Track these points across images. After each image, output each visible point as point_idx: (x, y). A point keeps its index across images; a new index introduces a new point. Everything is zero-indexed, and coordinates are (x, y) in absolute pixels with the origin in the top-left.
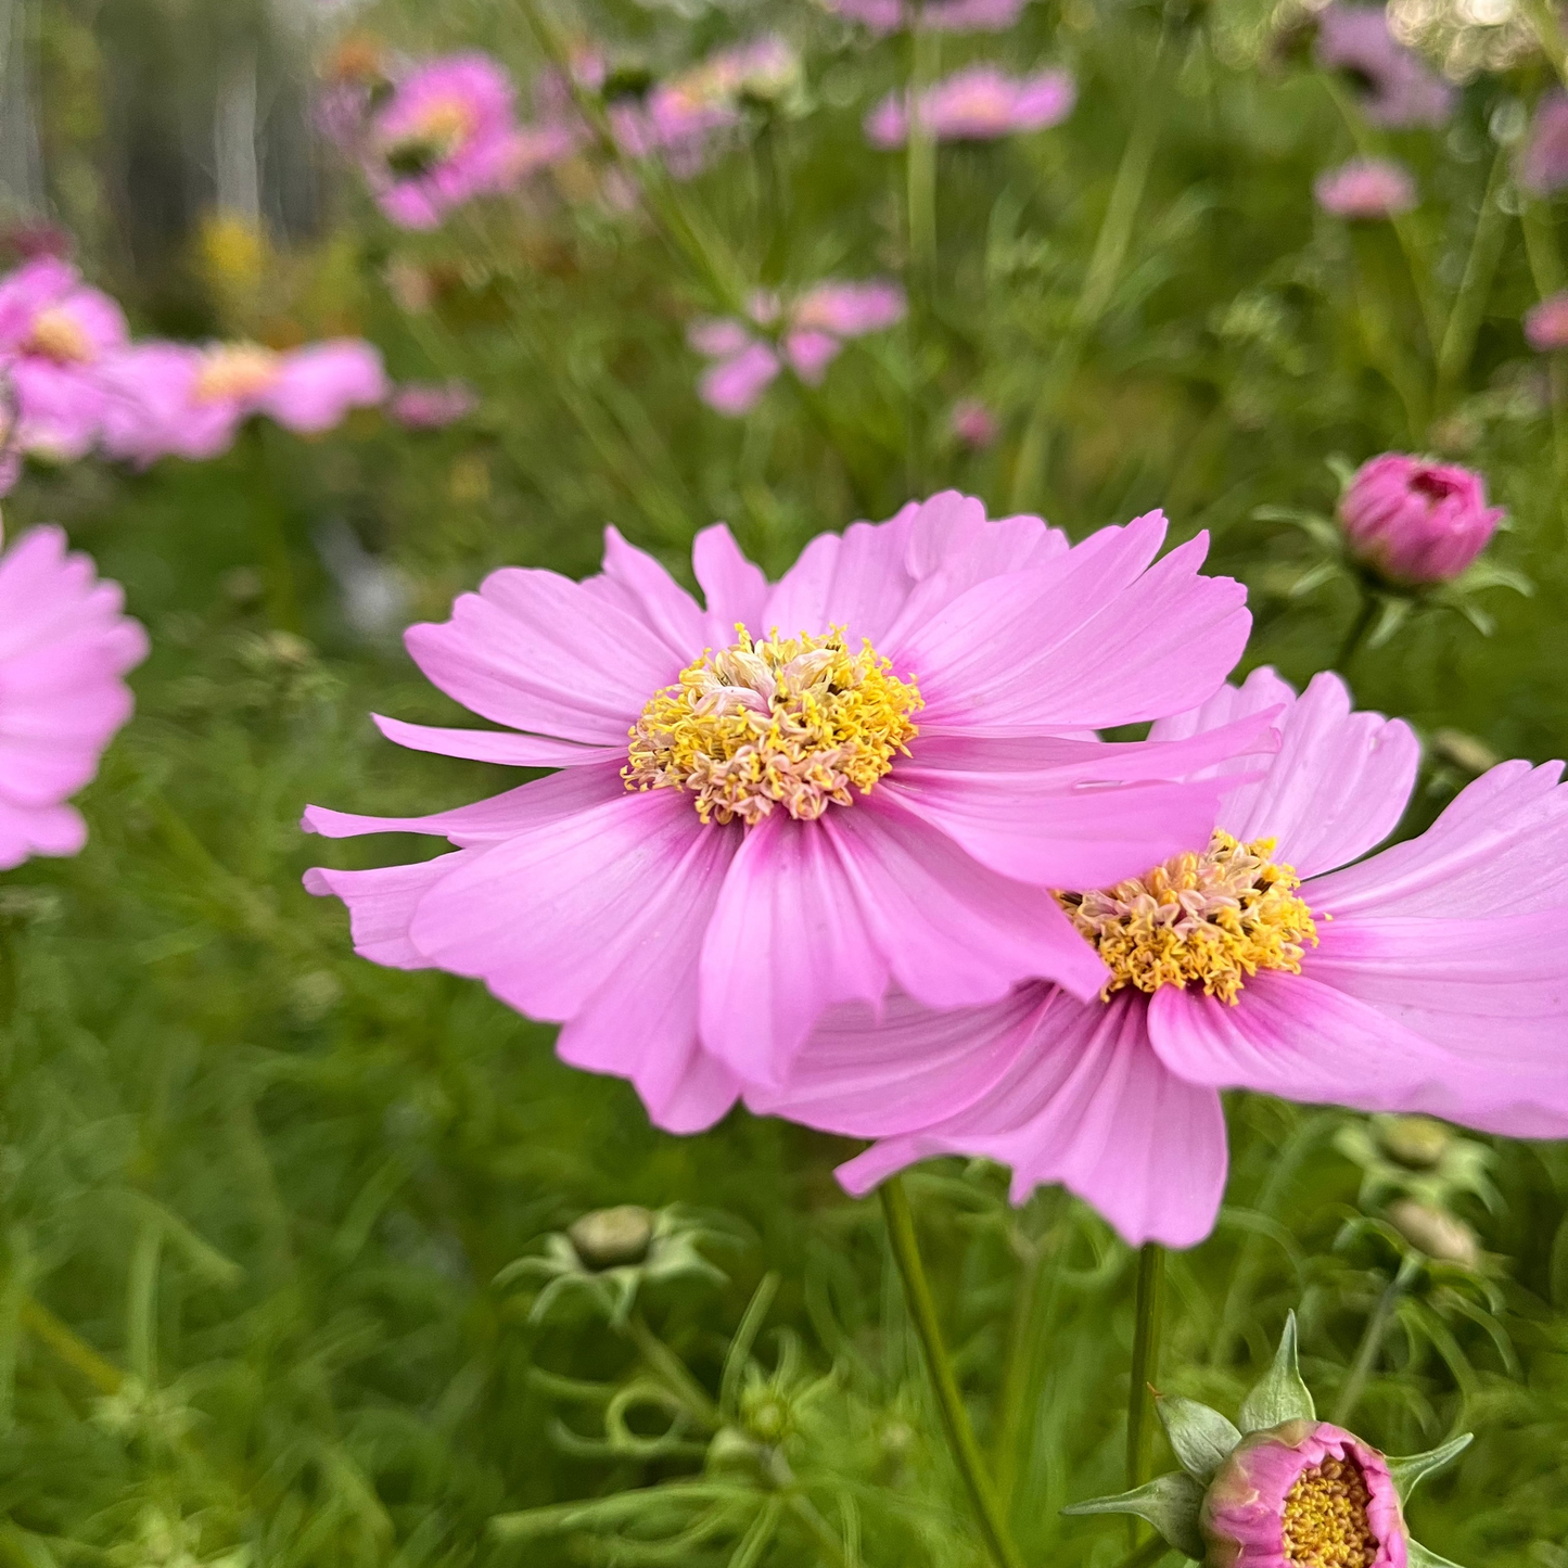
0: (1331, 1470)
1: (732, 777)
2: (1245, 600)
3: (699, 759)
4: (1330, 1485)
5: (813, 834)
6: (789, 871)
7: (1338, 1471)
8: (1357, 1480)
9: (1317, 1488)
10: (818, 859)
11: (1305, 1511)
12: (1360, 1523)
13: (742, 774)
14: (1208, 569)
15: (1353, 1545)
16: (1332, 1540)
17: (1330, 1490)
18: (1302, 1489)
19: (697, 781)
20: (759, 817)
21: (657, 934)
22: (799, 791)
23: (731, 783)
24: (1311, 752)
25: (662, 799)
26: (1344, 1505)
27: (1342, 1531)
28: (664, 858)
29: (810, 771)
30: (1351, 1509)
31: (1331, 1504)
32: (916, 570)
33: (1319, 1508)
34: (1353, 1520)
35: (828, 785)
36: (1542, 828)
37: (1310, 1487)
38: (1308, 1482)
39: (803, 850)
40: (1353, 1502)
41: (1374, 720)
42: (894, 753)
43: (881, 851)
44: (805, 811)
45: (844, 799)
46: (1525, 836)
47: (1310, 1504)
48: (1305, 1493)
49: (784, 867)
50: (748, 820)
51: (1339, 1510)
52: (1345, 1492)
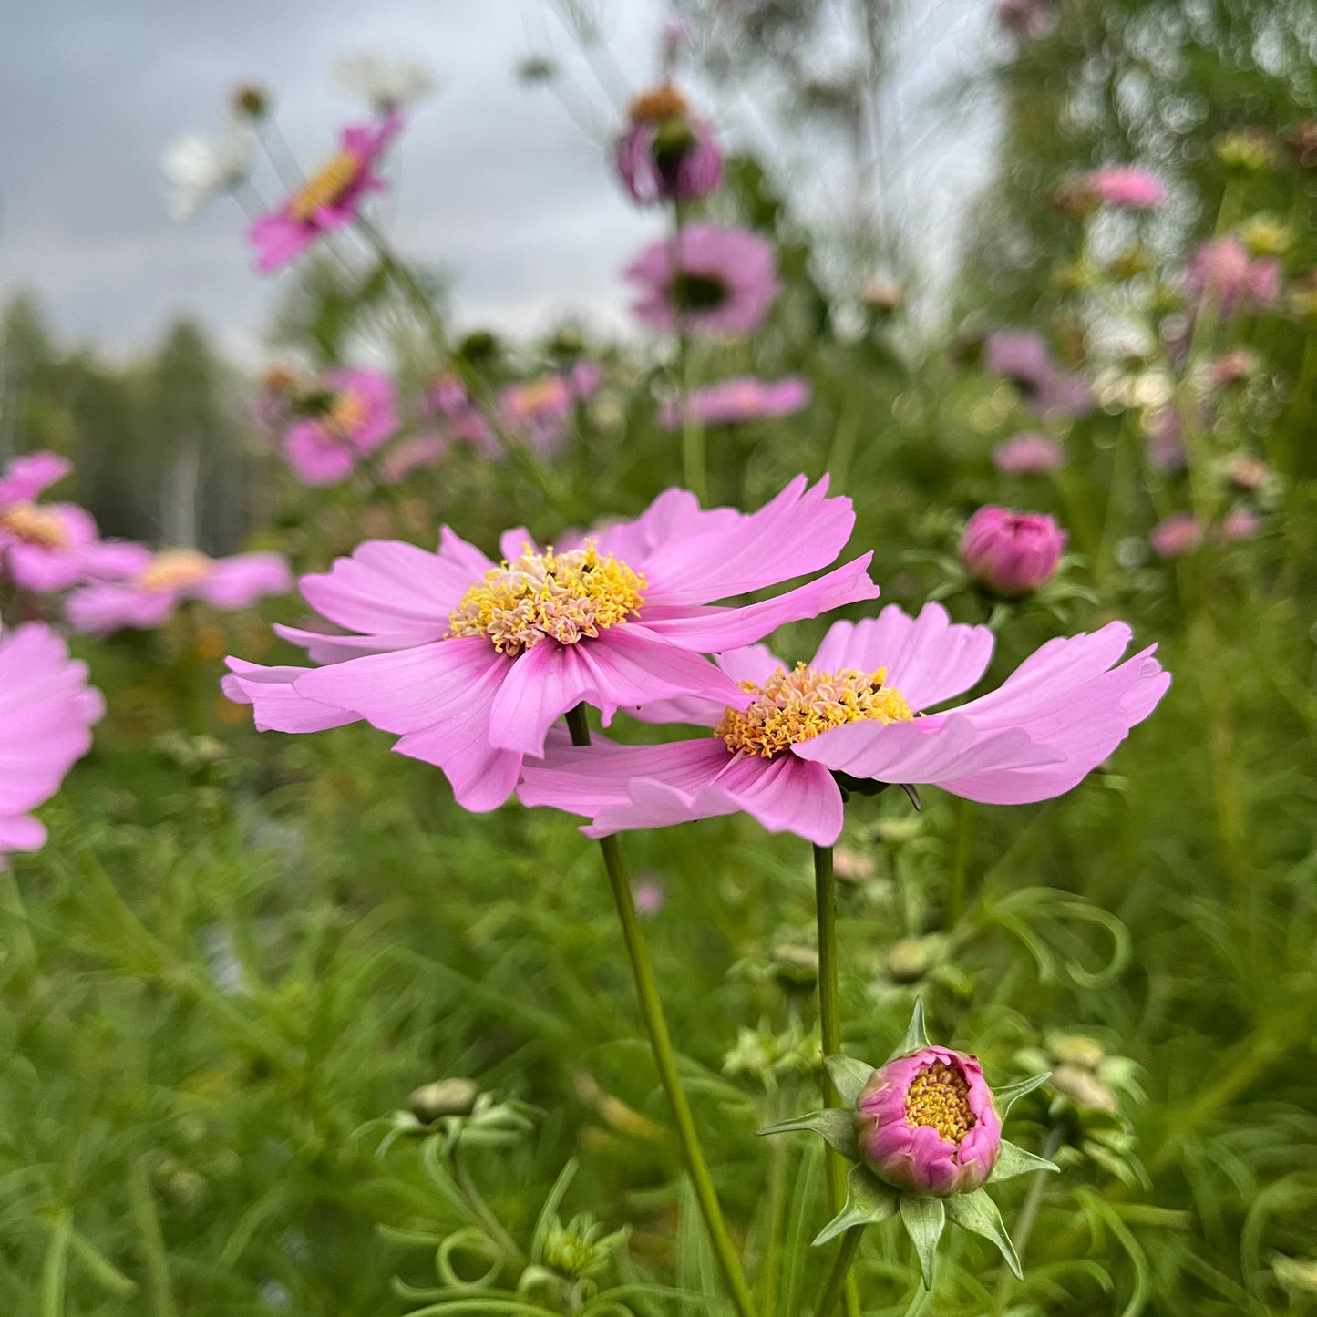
0: (944, 1078)
1: (517, 620)
2: (851, 506)
3: (496, 613)
4: (941, 1087)
5: (571, 653)
6: (555, 675)
7: (948, 1076)
8: (962, 1084)
9: (934, 1089)
10: (574, 667)
11: (926, 1104)
12: (965, 1109)
13: (524, 617)
14: (831, 494)
15: (960, 1125)
16: (945, 1122)
17: (943, 1091)
18: (923, 1089)
19: (494, 627)
20: (534, 642)
21: (463, 713)
22: (560, 625)
23: (517, 625)
24: (923, 649)
25: (469, 643)
26: (953, 1099)
27: (952, 1117)
28: (471, 678)
29: (569, 611)
30: (958, 1101)
31: (944, 1099)
32: (652, 541)
33: (935, 1102)
34: (961, 1109)
35: (580, 619)
36: (1069, 664)
37: (928, 1088)
38: (928, 1085)
39: (564, 665)
40: (959, 1097)
41: (964, 629)
42: (627, 612)
43: (617, 665)
44: (566, 637)
45: (593, 633)
46: (1056, 670)
47: (927, 1099)
48: (925, 1092)
49: (552, 673)
50: (527, 645)
51: (949, 1101)
52: (954, 1091)
